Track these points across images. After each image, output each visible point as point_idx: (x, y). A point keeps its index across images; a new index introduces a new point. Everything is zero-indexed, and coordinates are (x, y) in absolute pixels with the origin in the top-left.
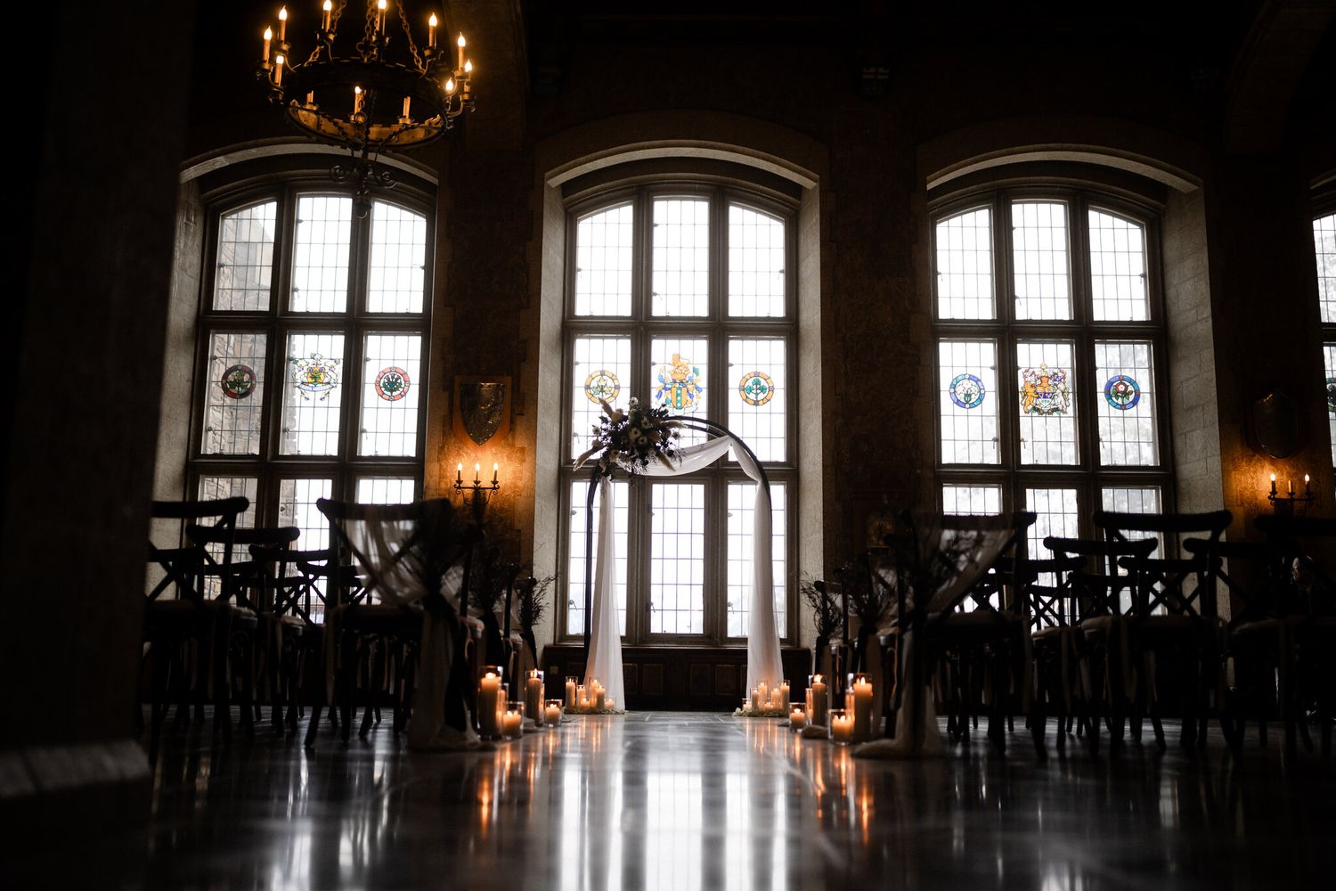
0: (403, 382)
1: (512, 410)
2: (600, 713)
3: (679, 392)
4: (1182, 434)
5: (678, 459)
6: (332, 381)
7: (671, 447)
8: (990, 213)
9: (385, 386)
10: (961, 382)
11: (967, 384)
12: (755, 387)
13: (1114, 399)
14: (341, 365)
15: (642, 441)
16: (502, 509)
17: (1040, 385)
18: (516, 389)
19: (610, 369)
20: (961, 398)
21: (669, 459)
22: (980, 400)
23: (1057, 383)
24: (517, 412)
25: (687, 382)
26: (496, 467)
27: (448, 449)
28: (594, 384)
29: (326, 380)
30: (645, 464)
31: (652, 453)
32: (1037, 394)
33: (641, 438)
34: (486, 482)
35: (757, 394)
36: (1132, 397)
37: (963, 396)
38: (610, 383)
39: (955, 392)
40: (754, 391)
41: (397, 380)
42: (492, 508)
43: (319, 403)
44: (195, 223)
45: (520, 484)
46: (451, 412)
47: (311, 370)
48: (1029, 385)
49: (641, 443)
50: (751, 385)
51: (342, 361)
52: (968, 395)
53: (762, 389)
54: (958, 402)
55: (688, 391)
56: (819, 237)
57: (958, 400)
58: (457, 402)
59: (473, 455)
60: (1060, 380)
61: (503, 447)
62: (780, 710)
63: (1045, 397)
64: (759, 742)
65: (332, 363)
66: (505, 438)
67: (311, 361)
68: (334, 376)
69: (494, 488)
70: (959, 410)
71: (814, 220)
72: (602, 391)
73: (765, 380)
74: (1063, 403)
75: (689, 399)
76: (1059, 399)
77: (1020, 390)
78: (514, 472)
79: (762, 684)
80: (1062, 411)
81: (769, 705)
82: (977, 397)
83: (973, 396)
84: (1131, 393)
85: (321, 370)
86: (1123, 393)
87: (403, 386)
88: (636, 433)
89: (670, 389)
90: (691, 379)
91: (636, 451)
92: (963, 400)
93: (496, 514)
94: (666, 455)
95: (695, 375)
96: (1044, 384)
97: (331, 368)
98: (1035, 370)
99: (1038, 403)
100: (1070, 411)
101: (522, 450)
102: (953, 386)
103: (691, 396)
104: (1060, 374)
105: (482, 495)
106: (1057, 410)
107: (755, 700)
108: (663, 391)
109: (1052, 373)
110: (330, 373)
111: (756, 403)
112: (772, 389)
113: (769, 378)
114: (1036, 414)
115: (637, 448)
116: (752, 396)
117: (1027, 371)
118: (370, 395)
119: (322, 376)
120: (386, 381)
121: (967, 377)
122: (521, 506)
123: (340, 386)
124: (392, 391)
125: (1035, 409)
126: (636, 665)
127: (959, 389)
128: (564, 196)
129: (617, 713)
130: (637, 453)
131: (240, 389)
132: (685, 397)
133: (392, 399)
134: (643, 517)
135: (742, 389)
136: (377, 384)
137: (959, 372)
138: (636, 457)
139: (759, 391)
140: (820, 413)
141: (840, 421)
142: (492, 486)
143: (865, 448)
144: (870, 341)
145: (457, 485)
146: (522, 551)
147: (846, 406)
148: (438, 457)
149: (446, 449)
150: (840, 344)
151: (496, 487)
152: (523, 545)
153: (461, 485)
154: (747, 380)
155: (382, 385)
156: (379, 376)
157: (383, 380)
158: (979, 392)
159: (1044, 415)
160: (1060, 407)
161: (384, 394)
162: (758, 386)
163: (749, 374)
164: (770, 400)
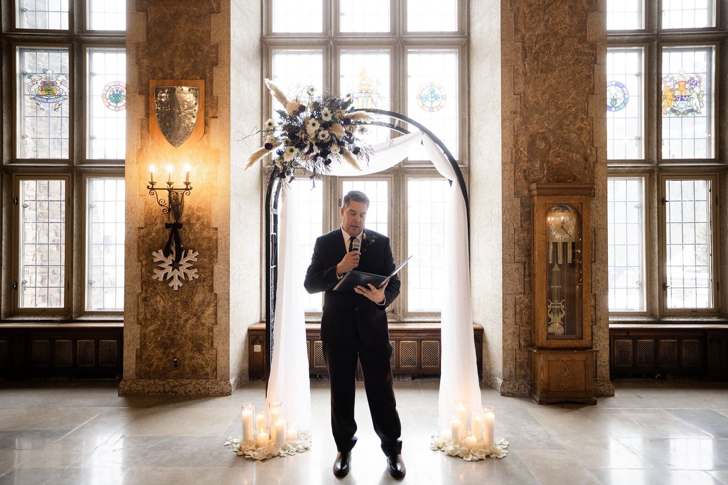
1: (206, 114)
5: (364, 157)
7: (357, 144)
9: (110, 98)
11: (614, 90)
12: (430, 95)
15: (323, 136)
16: (199, 209)
17: (677, 89)
18: (209, 92)
20: (609, 101)
21: (355, 157)
22: (625, 103)
23: (693, 86)
24: (211, 115)
25: (372, 92)
26: (189, 168)
27: (146, 151)
30: (327, 163)
31: (335, 150)
32: (675, 96)
33: (321, 133)
34: (179, 184)
35: (432, 102)
40: (430, 99)
42: (190, 208)
45: (216, 184)
46: (147, 115)
47: (44, 84)
48: (670, 88)
49: (321, 138)
50: (427, 94)
52: (614, 100)
53: (437, 98)
55: (372, 100)
58: (152, 106)
59: (170, 157)
60: (696, 84)
61: (199, 149)
63: (682, 100)
65: (62, 78)
66: (200, 140)
67: (44, 76)
68: (63, 90)
69: (187, 189)
73: (439, 89)
74: (698, 104)
76: (696, 101)
78: (210, 174)
80: (696, 111)
82: (622, 101)
83: (618, 101)
85: (53, 84)
88: (314, 125)
90: (375, 89)
91: (315, 148)
93: (193, 214)
94: (351, 153)
95: (378, 85)
96: (682, 88)
97: (61, 82)
98: (674, 75)
99: (675, 105)
100: (704, 111)
101: (217, 152)
104: (696, 79)
105: (177, 196)
106: (692, 110)
109: (689, 79)
111: (431, 109)
112: (445, 97)
113: (443, 87)
114: (673, 115)
115: (316, 144)
116: (428, 104)
120: (111, 93)
121: (614, 83)
122: (216, 207)
124: (117, 102)
125: (674, 111)
130: (316, 150)
133: (116, 109)
135: (419, 97)
136: (104, 96)
138: (317, 155)
139: (433, 99)
140: (499, 113)
141: (518, 119)
142: (185, 187)
143: (542, 145)
144: (548, 40)
145: (151, 186)
146: (219, 248)
147: (524, 105)
148: (137, 158)
149: (144, 152)
150: (519, 44)
151: (189, 188)
152: (219, 242)
153: (155, 187)
154: (424, 89)
155: (108, 97)
156: (105, 89)
157: (108, 92)
158: (624, 96)
159: (680, 116)
160: (695, 108)
161: (110, 105)
162: (433, 95)
163: (425, 84)
164: (443, 107)
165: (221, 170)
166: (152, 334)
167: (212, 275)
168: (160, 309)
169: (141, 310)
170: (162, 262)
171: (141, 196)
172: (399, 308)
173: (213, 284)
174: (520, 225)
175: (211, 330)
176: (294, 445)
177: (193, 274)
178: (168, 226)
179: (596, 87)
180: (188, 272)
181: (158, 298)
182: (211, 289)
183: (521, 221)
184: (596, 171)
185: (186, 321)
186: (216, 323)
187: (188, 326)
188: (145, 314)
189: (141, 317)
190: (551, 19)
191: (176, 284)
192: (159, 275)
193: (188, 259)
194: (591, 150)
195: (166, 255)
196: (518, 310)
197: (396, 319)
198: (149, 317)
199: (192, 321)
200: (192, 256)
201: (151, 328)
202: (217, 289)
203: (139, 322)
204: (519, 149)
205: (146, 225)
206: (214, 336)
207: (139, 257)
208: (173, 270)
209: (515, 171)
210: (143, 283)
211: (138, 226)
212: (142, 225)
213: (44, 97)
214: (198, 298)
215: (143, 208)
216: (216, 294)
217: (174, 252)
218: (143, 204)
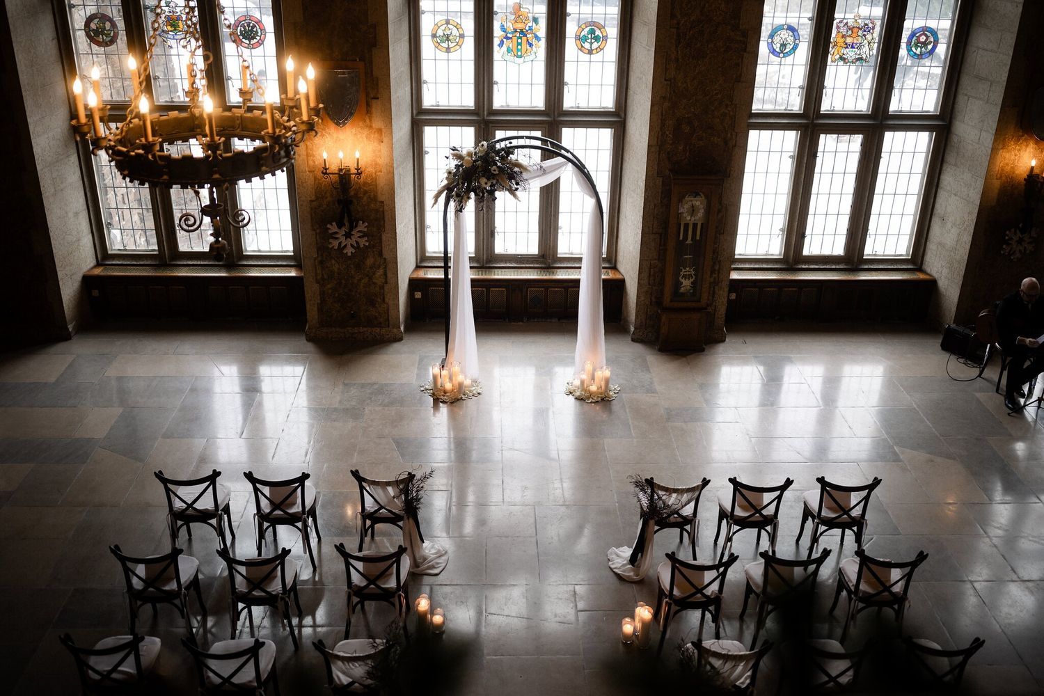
0: (259, 31)
1: (367, 95)
2: (460, 401)
3: (519, 41)
10: (779, 33)
11: (785, 35)
12: (589, 36)
13: (913, 49)
14: (197, 14)
16: (365, 184)
18: (369, 74)
19: (454, 17)
20: (777, 47)
22: (795, 49)
23: (866, 33)
24: (372, 96)
25: (527, 31)
26: (357, 154)
28: (440, 33)
32: (846, 44)
34: (350, 168)
35: (591, 43)
36: (930, 47)
37: (779, 45)
38: (455, 32)
39: (772, 41)
40: (589, 41)
41: (253, 27)
43: (182, 51)
45: (380, 161)
47: (168, 18)
48: (841, 34)
50: (586, 34)
53: (597, 39)
54: (773, 52)
55: (528, 40)
57: (774, 50)
59: (335, 135)
60: (869, 31)
61: (362, 128)
63: (853, 47)
66: (363, 119)
69: (358, 174)
70: (774, 60)
72: (448, 39)
73: (600, 29)
74: (868, 53)
75: (528, 47)
76: (866, 49)
77: (832, 40)
78: (374, 151)
79: (589, 366)
80: (865, 60)
82: (792, 46)
83: (788, 47)
84: (930, 42)
85: (179, 18)
86: (922, 43)
87: (259, 34)
89: (511, 38)
92: (778, 50)
93: (360, 188)
95: (535, 24)
96: (854, 35)
98: (849, 21)
99: (845, 52)
100: (873, 60)
101: (380, 131)
102: (771, 36)
103: (531, 45)
104: (870, 25)
106: (861, 59)
108: (505, 40)
109: (863, 24)
111: (590, 52)
112: (605, 38)
113: (604, 28)
116: (587, 45)
117: (841, 22)
118: (229, 44)
120: (242, 29)
121: (786, 27)
122: (382, 182)
124: (249, 39)
125: (842, 58)
126: (484, 289)
127: (777, 39)
131: (105, 38)
132: (525, 47)
133: (250, 46)
135: (578, 38)
136: (234, 32)
137: (780, 21)
139: (593, 41)
140: (650, 95)
141: (667, 104)
142: (356, 171)
143: (687, 129)
144: (702, 27)
145: (325, 171)
146: (386, 219)
147: (674, 91)
150: (674, 30)
151: (360, 172)
152: (386, 214)
153: (328, 172)
154: (583, 30)
155: (239, 34)
156: (235, 24)
157: (239, 28)
158: (794, 42)
159: (848, 64)
160: (864, 56)
161: (242, 41)
162: (593, 36)
163: (585, 23)
164: (603, 49)
165: (384, 148)
166: (330, 291)
167: (381, 242)
168: (336, 270)
169: (319, 271)
170: (336, 233)
172: (549, 255)
173: (381, 250)
174: (660, 201)
175: (382, 288)
176: (471, 391)
177: (363, 242)
178: (339, 202)
179: (743, 75)
180: (359, 240)
181: (333, 262)
182: (381, 254)
183: (661, 198)
184: (733, 154)
185: (360, 280)
186: (386, 282)
187: (362, 284)
188: (322, 275)
189: (319, 277)
190: (707, 6)
191: (349, 251)
192: (335, 244)
193: (358, 229)
194: (731, 135)
195: (340, 226)
196: (652, 273)
197: (545, 264)
198: (325, 276)
199: (365, 280)
200: (362, 226)
201: (329, 286)
202: (386, 254)
203: (318, 282)
204: (665, 133)
205: (317, 198)
206: (386, 293)
207: (312, 226)
208: (346, 239)
209: (660, 152)
210: (319, 249)
211: (310, 199)
212: (313, 198)
213: (171, 33)
214: (370, 261)
215: (313, 183)
216: (385, 259)
217: (347, 224)
218: (313, 179)
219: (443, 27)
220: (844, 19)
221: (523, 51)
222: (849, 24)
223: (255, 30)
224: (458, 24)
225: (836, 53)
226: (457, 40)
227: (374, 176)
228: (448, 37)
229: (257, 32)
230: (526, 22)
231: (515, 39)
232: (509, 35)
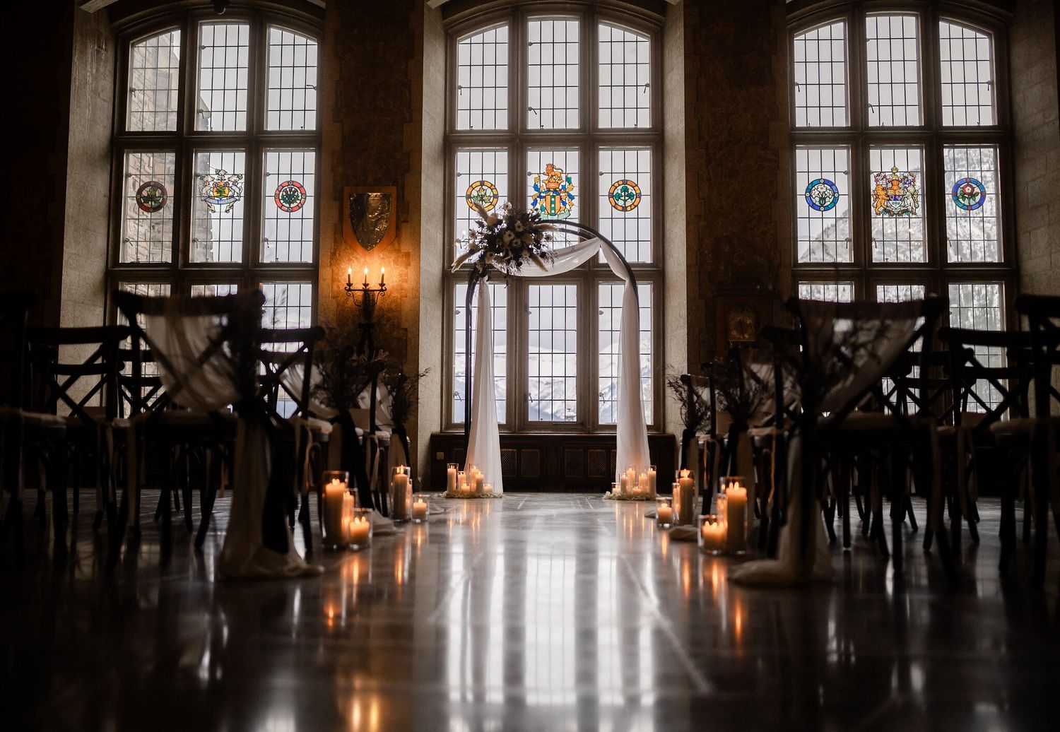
0: (300, 194)
1: (398, 219)
2: (480, 497)
3: (553, 199)
4: (1027, 232)
5: (550, 260)
6: (236, 195)
7: (544, 249)
8: (845, 25)
9: (283, 198)
10: (816, 187)
11: (822, 188)
12: (623, 194)
13: (961, 200)
14: (243, 180)
15: (516, 243)
16: (390, 310)
18: (401, 198)
19: (489, 179)
20: (816, 201)
21: (542, 260)
22: (834, 203)
23: (907, 185)
24: (402, 219)
25: (560, 190)
26: (383, 270)
27: (339, 254)
28: (475, 193)
29: (230, 194)
30: (519, 265)
31: (525, 254)
32: (888, 196)
33: (515, 241)
34: (374, 285)
35: (625, 201)
36: (978, 198)
37: (817, 199)
38: (489, 192)
39: (811, 196)
40: (623, 198)
41: (294, 192)
42: (381, 309)
43: (224, 215)
44: (106, 50)
45: (406, 286)
46: (341, 219)
47: (216, 185)
48: (881, 187)
49: (515, 245)
50: (619, 192)
51: (243, 176)
52: (823, 199)
53: (630, 196)
54: (813, 205)
55: (561, 199)
56: (682, 51)
58: (347, 211)
59: (362, 260)
60: (910, 183)
61: (390, 252)
62: (647, 494)
63: (895, 199)
64: (628, 523)
65: (235, 178)
66: (392, 243)
67: (216, 177)
68: (237, 190)
69: (382, 290)
70: (814, 213)
71: (679, 34)
72: (482, 200)
73: (633, 187)
74: (913, 204)
75: (562, 206)
76: (910, 200)
77: (872, 193)
78: (401, 275)
79: (631, 469)
80: (911, 212)
81: (637, 489)
82: (831, 200)
83: (827, 199)
84: (977, 194)
85: (226, 185)
86: (969, 194)
87: (300, 198)
88: (510, 235)
89: (545, 197)
90: (564, 187)
91: (510, 253)
92: (817, 203)
93: (384, 314)
94: (538, 256)
95: (567, 184)
96: (895, 188)
97: (235, 183)
98: (887, 174)
99: (889, 205)
100: (919, 211)
101: (407, 255)
102: (809, 190)
103: (564, 204)
104: (910, 178)
105: (371, 297)
106: (907, 211)
107: (624, 484)
108: (538, 199)
109: (902, 177)
110: (234, 187)
111: (624, 209)
112: (639, 196)
113: (637, 185)
114: (887, 215)
115: (511, 250)
116: (621, 203)
117: (878, 175)
118: (270, 207)
119: (226, 190)
120: (284, 194)
121: (822, 181)
122: (407, 306)
123: (242, 199)
124: (290, 203)
125: (886, 211)
126: (515, 450)
127: (815, 193)
128: (444, 18)
129: (495, 497)
130: (511, 255)
131: (153, 204)
132: (558, 204)
133: (290, 210)
134: (521, 315)
135: (611, 195)
136: (277, 196)
137: (813, 177)
138: (511, 259)
139: (627, 198)
140: (684, 217)
141: (703, 223)
142: (380, 288)
143: (727, 248)
144: (731, 147)
145: (348, 287)
146: (409, 348)
147: (709, 210)
148: (330, 262)
149: (338, 255)
150: (703, 151)
151: (384, 289)
152: (409, 342)
153: (352, 288)
154: (616, 187)
155: (280, 198)
156: (278, 189)
157: (281, 193)
158: (834, 195)
159: (895, 216)
160: (910, 208)
161: (283, 205)
162: (626, 193)
163: (618, 182)
164: (637, 206)
165: (411, 272)
171: (333, 297)
172: (590, 422)
178: (360, 325)
179: (779, 192)
183: (706, 322)
190: (734, 127)
193: (379, 358)
200: (383, 356)
204: (703, 252)
209: (700, 273)
213: (216, 198)
215: (335, 309)
217: (367, 351)
218: (335, 305)
219: (478, 189)
220: (881, 172)
221: (557, 208)
222: (888, 177)
223: (296, 194)
224: (492, 185)
225: (880, 205)
226: (491, 201)
227: (399, 301)
228: (482, 198)
229: (298, 196)
230: (559, 182)
231: (548, 198)
232: (542, 194)
